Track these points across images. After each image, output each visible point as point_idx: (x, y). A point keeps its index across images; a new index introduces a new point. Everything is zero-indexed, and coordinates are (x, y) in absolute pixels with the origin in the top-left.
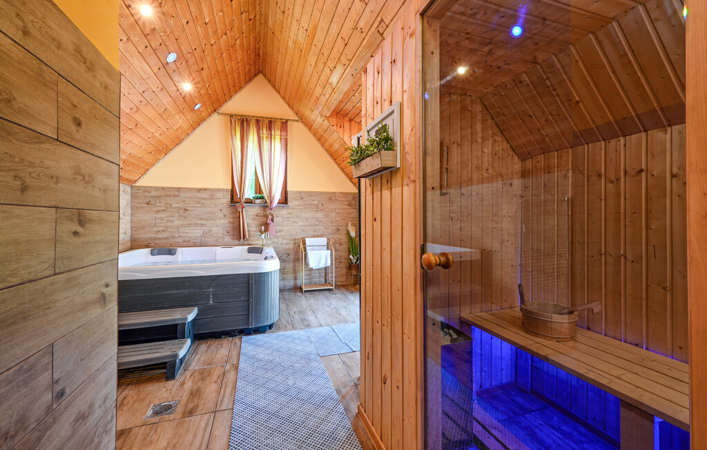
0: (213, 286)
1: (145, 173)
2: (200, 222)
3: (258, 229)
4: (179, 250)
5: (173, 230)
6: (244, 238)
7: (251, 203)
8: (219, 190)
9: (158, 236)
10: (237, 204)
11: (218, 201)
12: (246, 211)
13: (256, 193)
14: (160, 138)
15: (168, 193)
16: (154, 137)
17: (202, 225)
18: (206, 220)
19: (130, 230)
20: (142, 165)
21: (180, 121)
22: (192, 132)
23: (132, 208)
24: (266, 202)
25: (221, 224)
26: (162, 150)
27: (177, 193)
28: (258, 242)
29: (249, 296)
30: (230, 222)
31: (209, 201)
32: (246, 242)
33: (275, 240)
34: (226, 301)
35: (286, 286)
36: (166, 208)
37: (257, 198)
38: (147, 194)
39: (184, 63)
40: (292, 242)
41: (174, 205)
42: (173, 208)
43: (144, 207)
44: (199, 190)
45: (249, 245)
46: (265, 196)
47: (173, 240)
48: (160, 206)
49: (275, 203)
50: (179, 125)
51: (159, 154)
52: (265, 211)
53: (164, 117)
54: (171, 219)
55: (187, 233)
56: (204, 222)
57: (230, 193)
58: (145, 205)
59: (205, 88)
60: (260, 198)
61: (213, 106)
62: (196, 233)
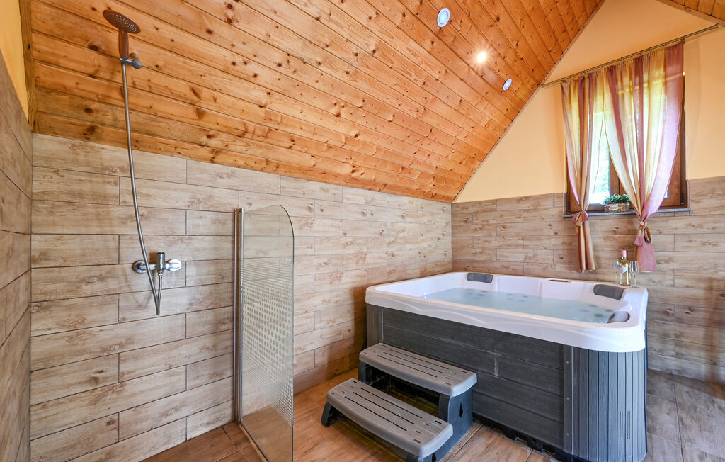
0: (498, 349)
1: (462, 188)
2: (521, 242)
3: (616, 255)
4: (496, 277)
5: (490, 252)
6: (587, 267)
7: (602, 211)
8: (546, 197)
9: (476, 259)
10: (575, 215)
11: (545, 212)
12: (591, 225)
13: (612, 194)
14: (467, 141)
15: (485, 208)
16: (458, 142)
17: (524, 246)
18: (530, 240)
19: (451, 251)
20: (456, 179)
21: (488, 113)
22: (509, 126)
23: (453, 227)
24: (632, 207)
25: (550, 246)
26: (475, 157)
27: (494, 207)
28: (615, 278)
29: (561, 387)
30: (564, 243)
31: (533, 214)
32: (592, 276)
33: (656, 277)
34: (519, 380)
35: (684, 370)
36: (483, 225)
37: (613, 202)
38: (465, 211)
39: (465, 19)
40: (703, 285)
41: (491, 222)
42: (490, 225)
43: (462, 226)
44: (520, 200)
45: (598, 280)
46: (629, 195)
47: (491, 264)
48: (477, 224)
49: (654, 206)
50: (488, 119)
51: (472, 162)
52: (631, 223)
53: (463, 112)
54: (488, 239)
55: (506, 256)
56: (526, 243)
57: (563, 199)
58: (464, 224)
59: (510, 51)
60: (618, 201)
61: (533, 78)
62: (517, 257)
